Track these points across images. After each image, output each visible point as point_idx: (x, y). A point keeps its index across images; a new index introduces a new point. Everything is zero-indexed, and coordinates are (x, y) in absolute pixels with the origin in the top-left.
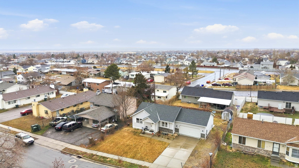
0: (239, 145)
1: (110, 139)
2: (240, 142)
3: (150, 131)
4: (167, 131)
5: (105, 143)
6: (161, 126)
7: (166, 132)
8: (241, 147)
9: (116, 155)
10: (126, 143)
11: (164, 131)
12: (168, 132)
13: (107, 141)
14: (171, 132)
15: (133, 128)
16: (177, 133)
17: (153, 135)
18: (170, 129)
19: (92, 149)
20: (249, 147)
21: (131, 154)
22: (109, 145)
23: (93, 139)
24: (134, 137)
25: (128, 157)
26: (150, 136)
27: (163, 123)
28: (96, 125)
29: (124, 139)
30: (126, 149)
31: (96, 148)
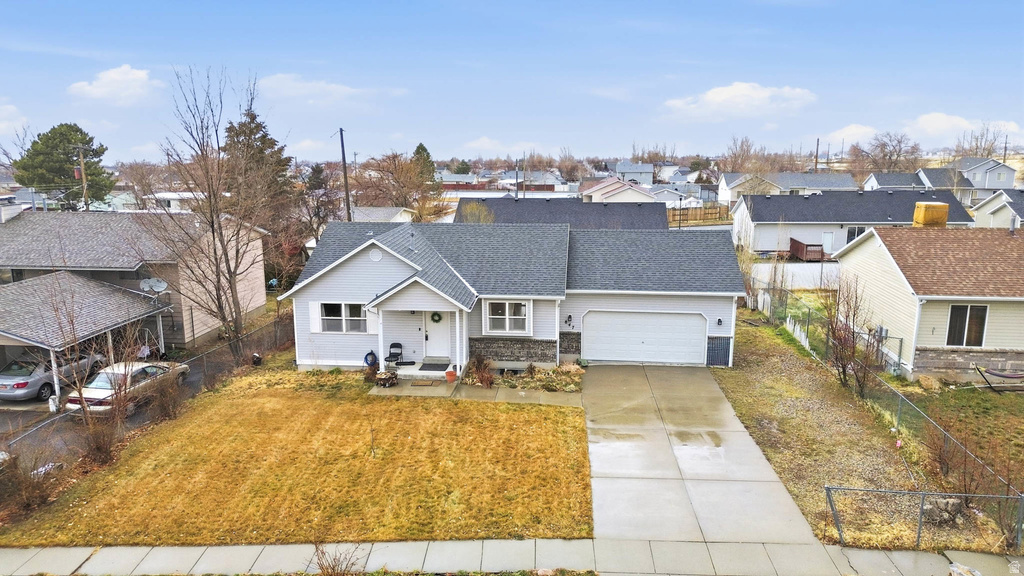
0: (953, 352)
1: (167, 448)
2: (954, 337)
3: (425, 367)
4: (524, 352)
5: (132, 480)
6: (487, 330)
7: (518, 359)
8: (960, 360)
9: (266, 542)
10: (304, 448)
11: (500, 357)
12: (529, 357)
13: (147, 466)
14: (544, 358)
15: (301, 369)
16: (574, 357)
17: (457, 383)
18: (539, 338)
19: (25, 540)
20: (1003, 353)
21: (392, 513)
22: (170, 483)
23: (25, 463)
24: (339, 409)
25: (380, 532)
26: (441, 391)
27: (497, 309)
28: (20, 380)
29: (277, 429)
30: (331, 487)
31: (60, 529)
